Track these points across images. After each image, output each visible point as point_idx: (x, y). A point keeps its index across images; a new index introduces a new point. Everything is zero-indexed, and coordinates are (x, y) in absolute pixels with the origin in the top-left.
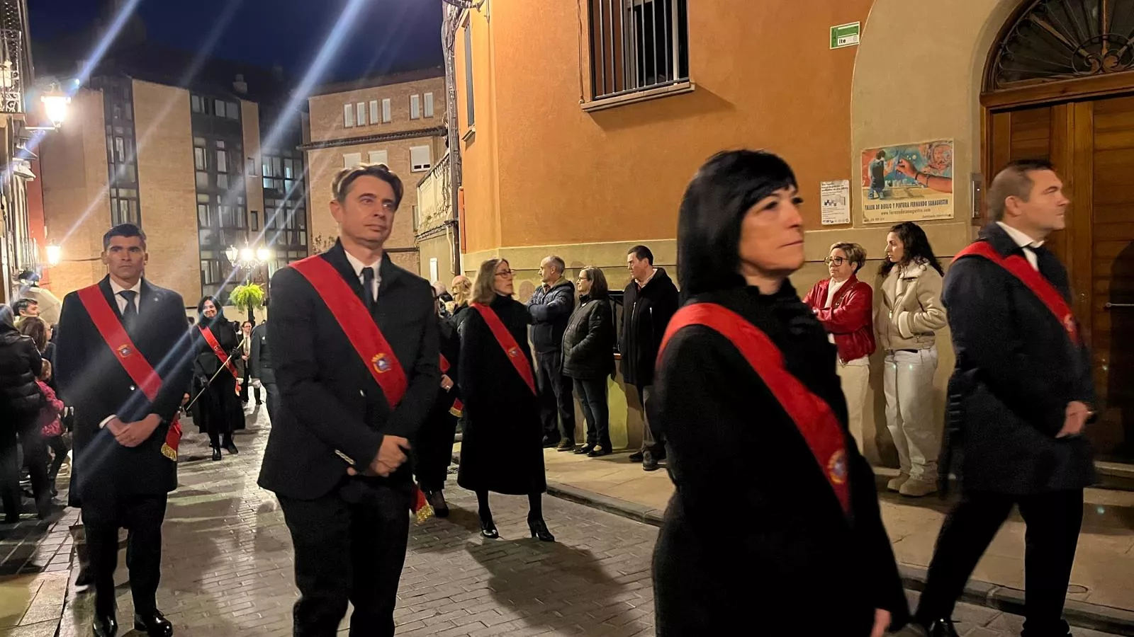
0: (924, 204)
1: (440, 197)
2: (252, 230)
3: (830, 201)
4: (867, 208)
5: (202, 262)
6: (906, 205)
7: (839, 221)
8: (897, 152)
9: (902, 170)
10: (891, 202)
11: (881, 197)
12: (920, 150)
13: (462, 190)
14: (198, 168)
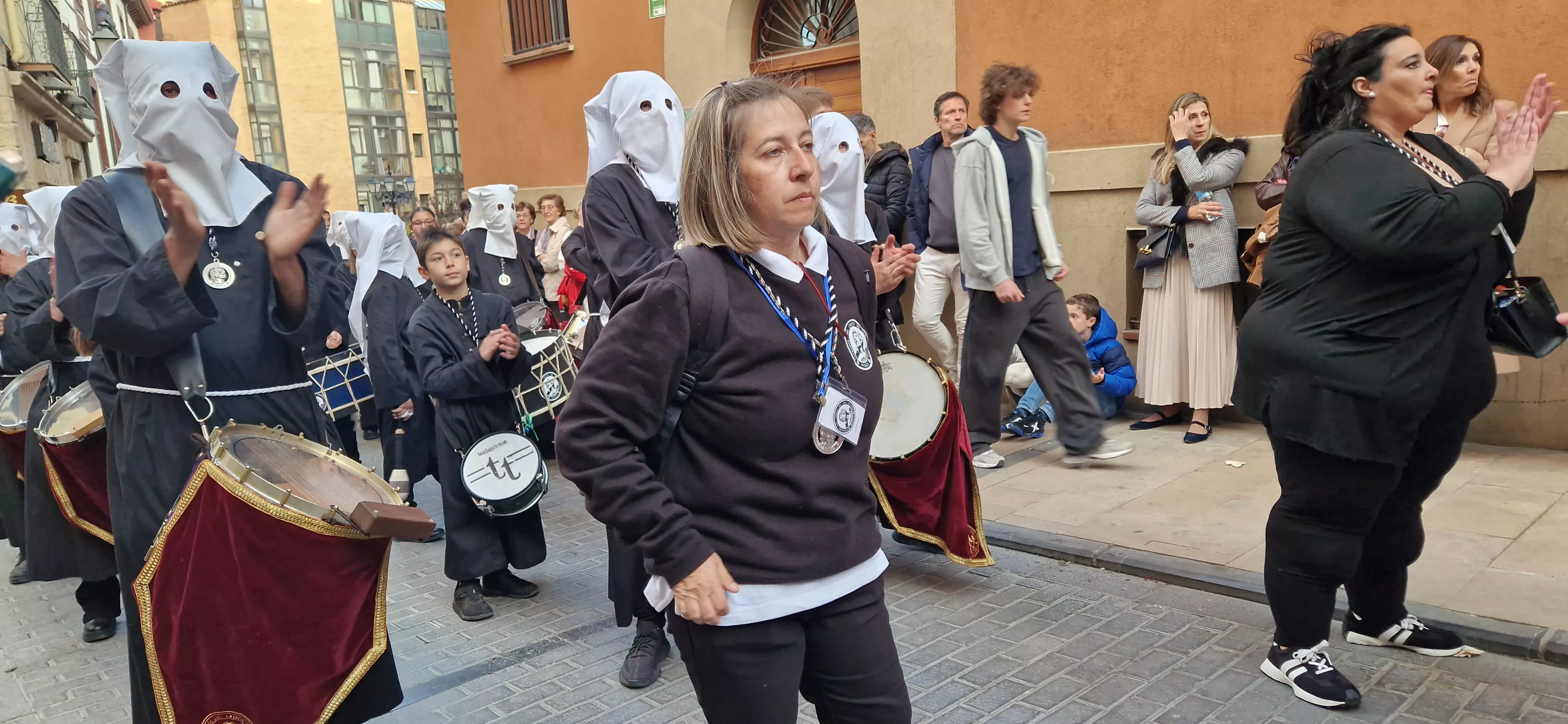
2: (416, 156)
14: (346, 84)
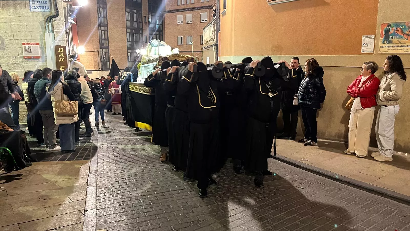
0: (405, 46)
1: (211, 35)
2: (145, 43)
3: (366, 44)
4: (381, 47)
5: (128, 53)
6: (398, 47)
7: (369, 51)
8: (396, 25)
9: (398, 32)
10: (392, 45)
11: (388, 43)
12: (406, 24)
13: (220, 33)
14: (127, 20)
